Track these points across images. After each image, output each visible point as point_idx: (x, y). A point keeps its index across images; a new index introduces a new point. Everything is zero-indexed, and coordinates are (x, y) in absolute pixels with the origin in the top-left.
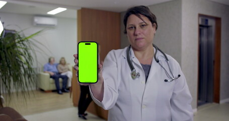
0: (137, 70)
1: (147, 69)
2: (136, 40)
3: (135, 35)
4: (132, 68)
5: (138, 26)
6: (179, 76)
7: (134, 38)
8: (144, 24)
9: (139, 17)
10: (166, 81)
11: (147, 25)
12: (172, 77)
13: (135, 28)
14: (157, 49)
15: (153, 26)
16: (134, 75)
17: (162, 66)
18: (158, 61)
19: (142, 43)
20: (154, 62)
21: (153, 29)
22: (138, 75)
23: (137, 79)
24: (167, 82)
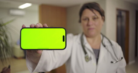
0: (89, 54)
1: (97, 53)
2: (89, 29)
3: (88, 25)
4: (86, 53)
5: (91, 19)
6: (122, 58)
7: (87, 28)
8: (96, 17)
9: (92, 11)
10: (112, 62)
12: (116, 59)
13: (89, 19)
14: (104, 36)
15: (102, 18)
16: (88, 59)
17: (108, 50)
18: (105, 46)
19: (93, 32)
20: (102, 47)
21: (102, 21)
22: (91, 59)
23: (89, 62)
24: (112, 64)
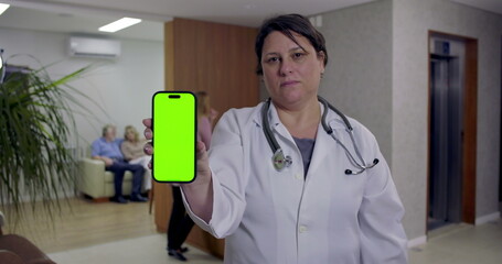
0: (285, 150)
1: (307, 148)
2: (283, 85)
3: (281, 74)
4: (275, 147)
5: (286, 57)
6: (376, 161)
7: (278, 81)
8: (300, 51)
9: (290, 37)
10: (348, 172)
11: (306, 53)
12: (360, 163)
13: (281, 59)
14: (328, 106)
15: (318, 56)
16: (280, 161)
17: (338, 142)
18: (329, 132)
19: (294, 93)
20: (322, 132)
21: (318, 64)
22: (289, 161)
23: (286, 170)
24: (350, 176)
